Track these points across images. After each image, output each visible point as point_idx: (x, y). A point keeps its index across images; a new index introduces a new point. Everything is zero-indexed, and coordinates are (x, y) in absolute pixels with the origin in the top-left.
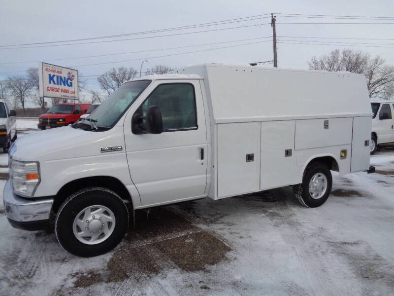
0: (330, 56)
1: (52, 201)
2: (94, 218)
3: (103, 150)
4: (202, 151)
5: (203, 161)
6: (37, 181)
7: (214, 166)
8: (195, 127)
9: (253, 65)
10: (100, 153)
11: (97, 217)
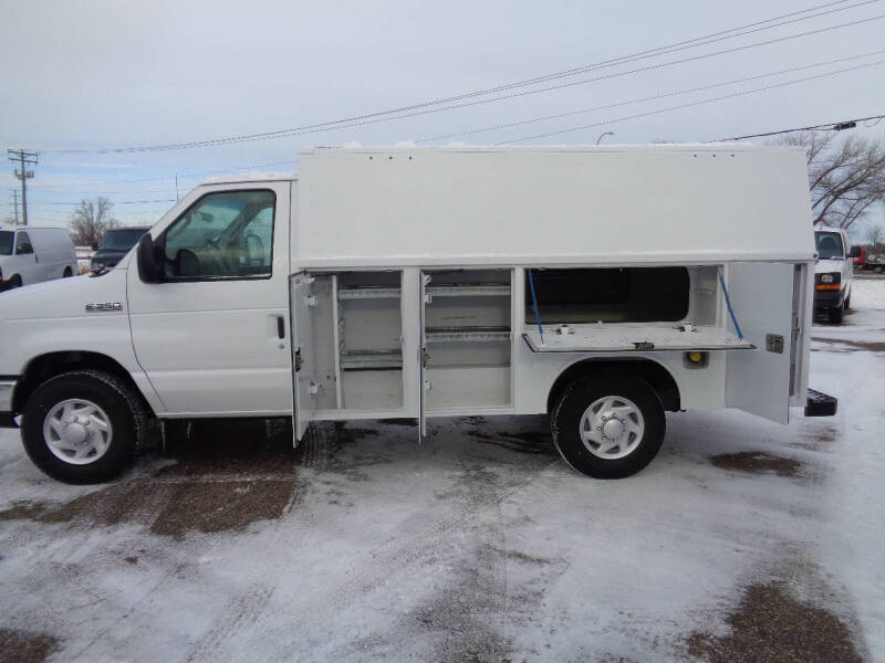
1: (14, 383)
2: (76, 421)
3: (89, 308)
4: (280, 322)
5: (283, 341)
8: (267, 275)
10: (85, 314)
11: (83, 419)
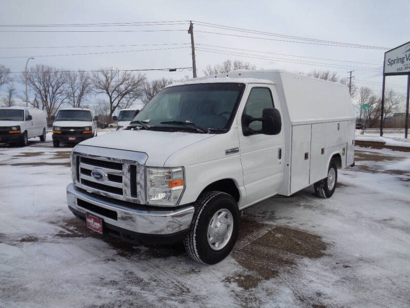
0: (223, 65)
1: (193, 208)
2: (221, 222)
4: (280, 151)
5: (280, 160)
6: (182, 187)
7: (288, 165)
9: (172, 70)
